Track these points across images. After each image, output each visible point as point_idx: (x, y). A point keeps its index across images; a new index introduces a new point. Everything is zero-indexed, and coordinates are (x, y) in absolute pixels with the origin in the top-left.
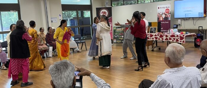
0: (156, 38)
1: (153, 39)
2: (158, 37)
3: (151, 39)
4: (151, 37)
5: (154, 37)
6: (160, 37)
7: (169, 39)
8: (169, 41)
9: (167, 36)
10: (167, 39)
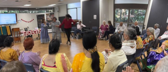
0: (32, 33)
1: (30, 34)
2: (33, 32)
3: (29, 34)
4: (29, 33)
5: (31, 33)
6: (34, 32)
7: (38, 32)
8: (39, 33)
9: (38, 31)
10: (38, 33)
